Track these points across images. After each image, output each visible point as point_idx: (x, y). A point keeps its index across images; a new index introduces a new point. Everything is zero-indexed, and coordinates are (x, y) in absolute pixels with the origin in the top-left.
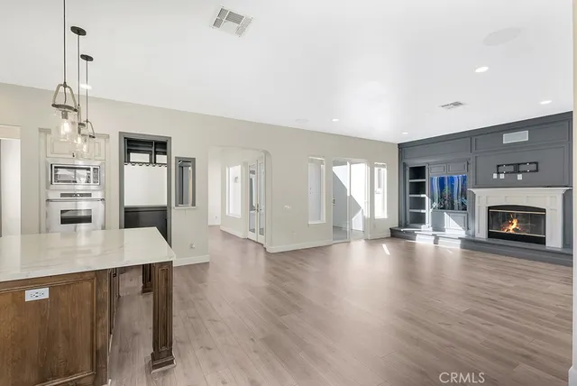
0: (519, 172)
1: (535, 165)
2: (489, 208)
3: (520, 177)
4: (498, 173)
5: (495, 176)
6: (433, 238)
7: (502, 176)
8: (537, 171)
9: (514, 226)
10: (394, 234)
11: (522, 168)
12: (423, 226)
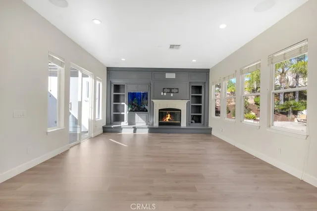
0: (172, 93)
1: (177, 90)
2: (160, 110)
3: (172, 95)
4: (164, 92)
5: (162, 93)
6: (133, 129)
7: (165, 94)
8: (178, 92)
9: (168, 118)
10: (106, 130)
11: (173, 91)
12: (122, 123)
